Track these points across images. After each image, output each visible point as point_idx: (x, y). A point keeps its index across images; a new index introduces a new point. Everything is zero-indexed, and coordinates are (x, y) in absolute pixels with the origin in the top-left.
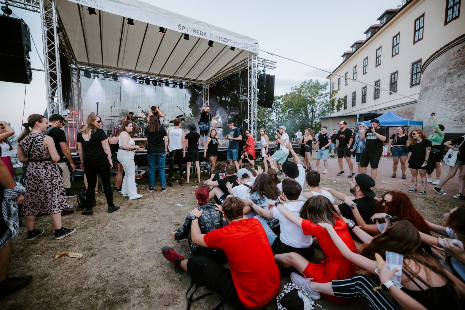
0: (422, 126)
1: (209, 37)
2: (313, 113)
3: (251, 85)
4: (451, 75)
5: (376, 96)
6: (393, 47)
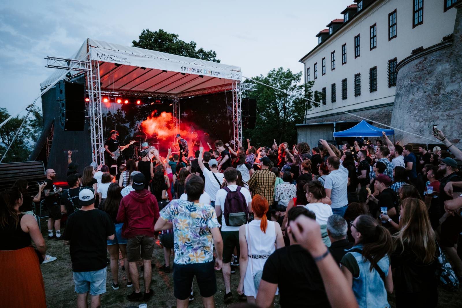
0: (394, 135)
1: (204, 73)
2: (285, 111)
3: (236, 109)
4: (412, 87)
5: (358, 93)
6: (371, 38)
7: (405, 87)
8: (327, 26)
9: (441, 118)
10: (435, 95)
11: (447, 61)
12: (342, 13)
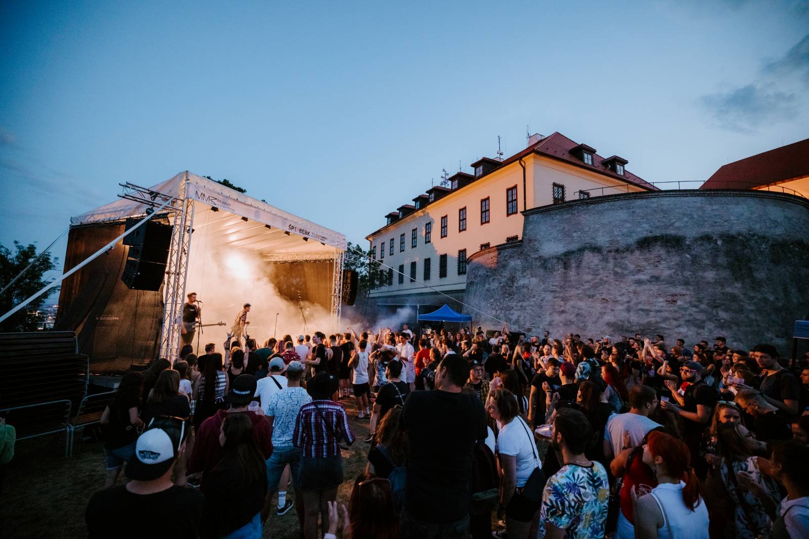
0: (471, 321)
1: (311, 236)
5: (427, 276)
6: (442, 228)
7: (480, 276)
8: (398, 209)
9: (515, 308)
10: (509, 287)
11: (519, 259)
12: (414, 200)
